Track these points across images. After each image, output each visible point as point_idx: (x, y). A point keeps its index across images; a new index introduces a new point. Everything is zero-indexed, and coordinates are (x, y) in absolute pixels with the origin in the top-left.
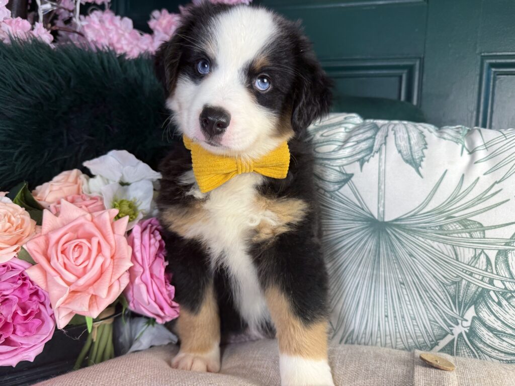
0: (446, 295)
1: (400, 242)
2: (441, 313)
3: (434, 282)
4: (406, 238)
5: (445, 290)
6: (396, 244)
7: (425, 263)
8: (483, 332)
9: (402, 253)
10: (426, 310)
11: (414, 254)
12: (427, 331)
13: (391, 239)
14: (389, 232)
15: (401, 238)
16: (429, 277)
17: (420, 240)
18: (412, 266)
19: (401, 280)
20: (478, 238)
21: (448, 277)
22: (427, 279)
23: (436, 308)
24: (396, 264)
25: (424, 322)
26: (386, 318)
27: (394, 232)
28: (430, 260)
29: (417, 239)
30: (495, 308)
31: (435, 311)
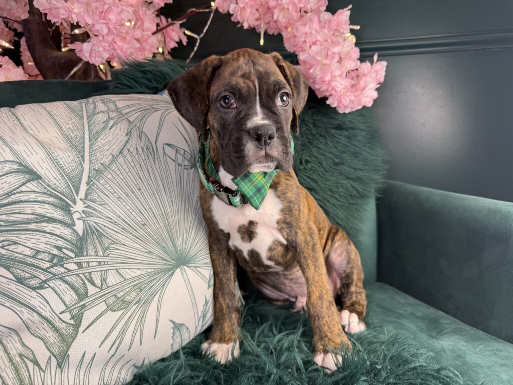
0: (107, 234)
1: (162, 258)
2: (102, 215)
3: (123, 240)
4: (159, 265)
5: (110, 238)
6: (164, 255)
7: (137, 253)
8: (58, 214)
9: (157, 251)
10: (114, 211)
11: (148, 255)
12: (102, 192)
13: (169, 257)
14: (173, 261)
15: (163, 261)
16: (128, 242)
17: (150, 269)
18: (144, 244)
19: (146, 227)
20: (109, 298)
21: (114, 251)
22: (129, 240)
23: (108, 218)
24: (156, 238)
25: (109, 200)
26: (138, 187)
27: (169, 263)
28: (135, 258)
29: (152, 269)
30: (60, 243)
31: (107, 214)
